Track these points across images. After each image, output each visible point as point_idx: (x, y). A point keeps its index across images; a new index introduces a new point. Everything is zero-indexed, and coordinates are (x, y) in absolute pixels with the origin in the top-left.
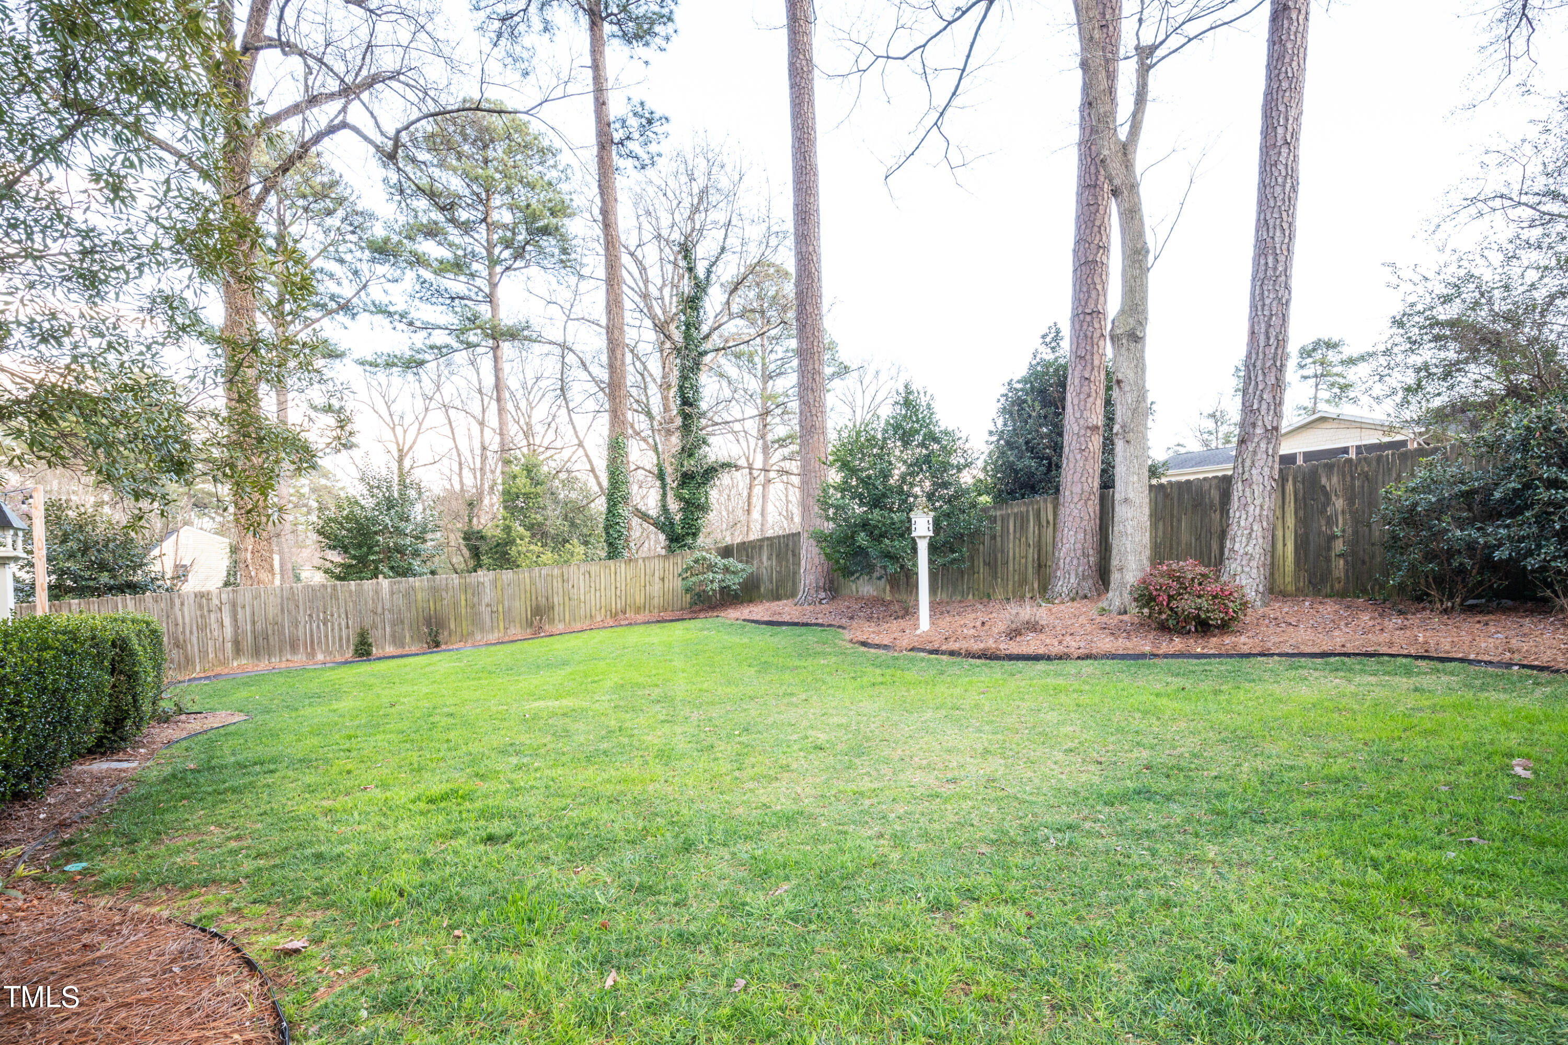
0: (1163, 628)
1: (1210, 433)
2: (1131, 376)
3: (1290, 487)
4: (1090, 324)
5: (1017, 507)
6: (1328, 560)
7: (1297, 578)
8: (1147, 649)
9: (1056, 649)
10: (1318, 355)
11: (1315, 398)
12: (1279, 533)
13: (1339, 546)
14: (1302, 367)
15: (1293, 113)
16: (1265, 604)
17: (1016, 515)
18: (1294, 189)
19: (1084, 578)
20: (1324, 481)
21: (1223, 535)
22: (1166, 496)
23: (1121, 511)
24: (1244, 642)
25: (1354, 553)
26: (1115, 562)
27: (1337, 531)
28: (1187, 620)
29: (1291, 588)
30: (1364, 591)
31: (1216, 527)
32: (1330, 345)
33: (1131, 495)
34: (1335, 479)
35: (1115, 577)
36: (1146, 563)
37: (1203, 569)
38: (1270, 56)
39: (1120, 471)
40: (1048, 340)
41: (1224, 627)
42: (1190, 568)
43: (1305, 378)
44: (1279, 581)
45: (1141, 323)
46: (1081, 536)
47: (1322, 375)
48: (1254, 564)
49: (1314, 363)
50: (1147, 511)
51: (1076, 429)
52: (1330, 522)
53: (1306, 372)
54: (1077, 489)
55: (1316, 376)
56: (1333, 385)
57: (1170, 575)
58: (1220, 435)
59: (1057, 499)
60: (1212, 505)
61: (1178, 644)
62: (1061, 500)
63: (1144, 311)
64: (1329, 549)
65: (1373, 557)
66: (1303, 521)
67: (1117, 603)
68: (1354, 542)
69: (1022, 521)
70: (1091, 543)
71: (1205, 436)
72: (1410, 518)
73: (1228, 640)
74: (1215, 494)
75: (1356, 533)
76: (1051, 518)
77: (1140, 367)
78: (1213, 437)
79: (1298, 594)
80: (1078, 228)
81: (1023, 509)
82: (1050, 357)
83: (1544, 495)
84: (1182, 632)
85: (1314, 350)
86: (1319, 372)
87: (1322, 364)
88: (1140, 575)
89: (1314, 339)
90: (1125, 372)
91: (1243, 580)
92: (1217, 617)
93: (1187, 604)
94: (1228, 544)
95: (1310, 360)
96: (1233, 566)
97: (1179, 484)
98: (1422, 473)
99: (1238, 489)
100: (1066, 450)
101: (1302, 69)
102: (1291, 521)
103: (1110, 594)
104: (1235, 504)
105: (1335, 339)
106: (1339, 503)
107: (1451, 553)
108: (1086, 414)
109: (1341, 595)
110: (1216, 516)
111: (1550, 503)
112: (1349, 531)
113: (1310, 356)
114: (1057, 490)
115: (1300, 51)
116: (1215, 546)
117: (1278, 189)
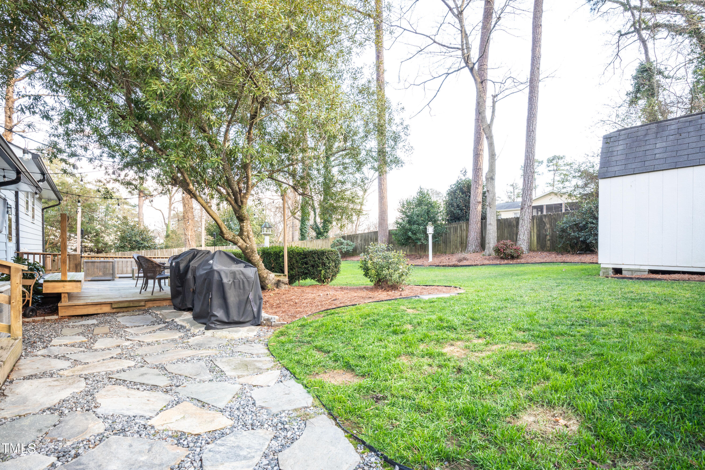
0: (502, 258)
1: (511, 193)
2: (491, 189)
3: (535, 221)
4: (478, 172)
5: (454, 225)
6: (545, 241)
7: (537, 247)
8: (498, 263)
9: (474, 264)
10: (554, 162)
11: (554, 179)
12: (532, 234)
13: (548, 237)
14: (548, 166)
15: (534, 123)
16: (528, 253)
17: (453, 227)
18: (535, 142)
19: (477, 246)
20: (544, 220)
21: (517, 234)
22: (501, 223)
23: (488, 227)
24: (523, 261)
25: (552, 239)
26: (487, 241)
27: (548, 233)
28: (509, 255)
29: (536, 249)
30: (555, 250)
31: (515, 232)
32: (559, 158)
33: (492, 223)
34: (547, 219)
35: (487, 246)
36: (496, 242)
37: (512, 243)
38: (529, 107)
39: (488, 216)
40: (463, 172)
41: (518, 257)
42: (509, 242)
43: (550, 171)
44: (533, 247)
45: (494, 175)
46: (476, 234)
47: (557, 170)
48: (525, 242)
49: (553, 165)
50: (496, 227)
51: (474, 202)
52: (546, 231)
53: (550, 168)
54: (475, 220)
55: (554, 170)
56: (561, 174)
57: (504, 244)
58: (516, 193)
59: (468, 223)
60: (514, 226)
61: (506, 261)
62: (470, 223)
63: (495, 172)
64: (546, 238)
65: (557, 240)
66: (539, 231)
67: (488, 253)
68: (552, 236)
69: (456, 229)
70: (479, 236)
71: (509, 194)
72: (563, 230)
73: (518, 260)
74: (515, 223)
75: (552, 234)
76: (465, 228)
77: (494, 187)
78: (512, 194)
79: (538, 250)
80: (475, 144)
81: (456, 225)
82: (463, 178)
83: (590, 225)
84: (507, 259)
85: (553, 159)
86: (555, 169)
87: (556, 166)
88: (494, 245)
89: (553, 155)
90: (490, 188)
91: (522, 246)
92: (515, 255)
93: (508, 251)
94: (518, 237)
95: (552, 164)
96: (519, 242)
97: (504, 219)
98: (565, 219)
99: (521, 221)
100: (471, 208)
101: (536, 112)
102: (535, 231)
103: (486, 250)
104: (520, 226)
105: (561, 156)
106: (548, 226)
107: (572, 239)
108: (477, 198)
109: (549, 251)
110: (515, 229)
111: (591, 227)
112: (551, 233)
113: (551, 162)
114: (468, 220)
115: (536, 107)
116: (515, 237)
117: (531, 143)
